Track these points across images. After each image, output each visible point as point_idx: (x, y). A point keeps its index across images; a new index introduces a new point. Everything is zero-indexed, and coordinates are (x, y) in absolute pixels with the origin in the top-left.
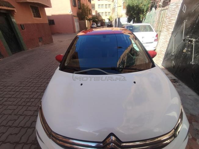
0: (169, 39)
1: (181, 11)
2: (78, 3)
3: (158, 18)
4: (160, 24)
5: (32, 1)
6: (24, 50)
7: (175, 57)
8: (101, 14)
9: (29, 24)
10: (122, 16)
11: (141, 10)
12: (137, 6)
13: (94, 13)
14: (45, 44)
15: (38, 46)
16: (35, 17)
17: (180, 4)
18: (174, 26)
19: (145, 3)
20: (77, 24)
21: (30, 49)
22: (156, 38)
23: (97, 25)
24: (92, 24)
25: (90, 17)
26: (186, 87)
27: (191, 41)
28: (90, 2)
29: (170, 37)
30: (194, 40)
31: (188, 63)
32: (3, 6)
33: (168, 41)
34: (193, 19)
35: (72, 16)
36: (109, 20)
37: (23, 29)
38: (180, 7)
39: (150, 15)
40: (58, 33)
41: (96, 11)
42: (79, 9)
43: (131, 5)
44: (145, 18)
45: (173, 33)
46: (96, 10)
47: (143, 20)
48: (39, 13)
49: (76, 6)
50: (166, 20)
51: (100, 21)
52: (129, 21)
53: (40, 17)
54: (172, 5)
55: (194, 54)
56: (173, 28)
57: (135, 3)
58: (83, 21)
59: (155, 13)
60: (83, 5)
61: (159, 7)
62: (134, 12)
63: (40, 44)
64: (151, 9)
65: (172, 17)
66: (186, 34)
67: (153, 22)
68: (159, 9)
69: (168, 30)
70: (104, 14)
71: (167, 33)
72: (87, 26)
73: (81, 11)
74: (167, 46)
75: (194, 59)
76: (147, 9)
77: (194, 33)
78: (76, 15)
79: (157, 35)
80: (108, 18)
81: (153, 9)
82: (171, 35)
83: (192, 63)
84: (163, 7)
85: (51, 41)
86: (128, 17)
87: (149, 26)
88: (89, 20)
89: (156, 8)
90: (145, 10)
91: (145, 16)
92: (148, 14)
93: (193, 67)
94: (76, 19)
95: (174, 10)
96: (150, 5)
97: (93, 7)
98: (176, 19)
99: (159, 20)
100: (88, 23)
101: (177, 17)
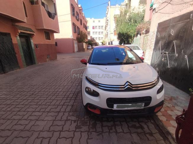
0: (152, 54)
1: (157, 36)
2: (78, 30)
3: (142, 41)
4: (144, 46)
5: (47, 29)
6: (35, 64)
7: (158, 65)
8: (95, 39)
9: (42, 44)
10: (114, 40)
11: (129, 36)
12: (126, 33)
13: (89, 38)
14: (51, 60)
15: (46, 61)
16: (46, 39)
17: (156, 32)
18: (154, 45)
19: (132, 31)
20: (76, 46)
21: (40, 63)
22: (143, 54)
23: (92, 47)
24: (88, 46)
25: (87, 40)
26: (168, 84)
27: (166, 53)
28: (87, 30)
29: (152, 53)
30: (167, 52)
31: (166, 67)
32: (28, 31)
33: (152, 55)
34: (164, 41)
35: (73, 40)
36: (102, 43)
37: (37, 48)
38: (156, 34)
39: (137, 39)
40: (60, 53)
41: (91, 37)
42: (78, 34)
43: (121, 33)
44: (133, 42)
45: (154, 49)
46: (91, 35)
47: (132, 43)
48: (50, 37)
49: (76, 33)
50: (149, 42)
51: (94, 44)
52: (120, 43)
53: (50, 40)
54: (151, 32)
55: (169, 61)
56: (153, 46)
57: (125, 31)
58: (81, 44)
59: (140, 38)
60: (82, 32)
61: (143, 34)
62: (124, 37)
63: (47, 60)
64: (137, 35)
65: (152, 40)
66: (162, 50)
67: (140, 44)
68: (142, 36)
69: (150, 48)
70: (98, 39)
71: (150, 50)
72: (84, 48)
73: (79, 36)
74: (151, 59)
75: (169, 64)
76: (134, 35)
77: (166, 49)
78: (75, 39)
79: (143, 52)
80: (102, 41)
81: (139, 35)
82: (153, 51)
83: (169, 67)
84: (146, 34)
85: (56, 58)
86: (119, 41)
87: (137, 46)
88: (86, 43)
89: (140, 35)
90: (132, 36)
91: (133, 40)
92: (135, 38)
93: (170, 70)
94: (75, 42)
95: (153, 36)
96: (136, 33)
97: (89, 33)
98: (155, 41)
99: (144, 43)
100: (85, 45)
101: (155, 39)
